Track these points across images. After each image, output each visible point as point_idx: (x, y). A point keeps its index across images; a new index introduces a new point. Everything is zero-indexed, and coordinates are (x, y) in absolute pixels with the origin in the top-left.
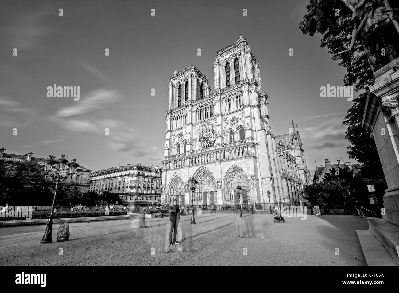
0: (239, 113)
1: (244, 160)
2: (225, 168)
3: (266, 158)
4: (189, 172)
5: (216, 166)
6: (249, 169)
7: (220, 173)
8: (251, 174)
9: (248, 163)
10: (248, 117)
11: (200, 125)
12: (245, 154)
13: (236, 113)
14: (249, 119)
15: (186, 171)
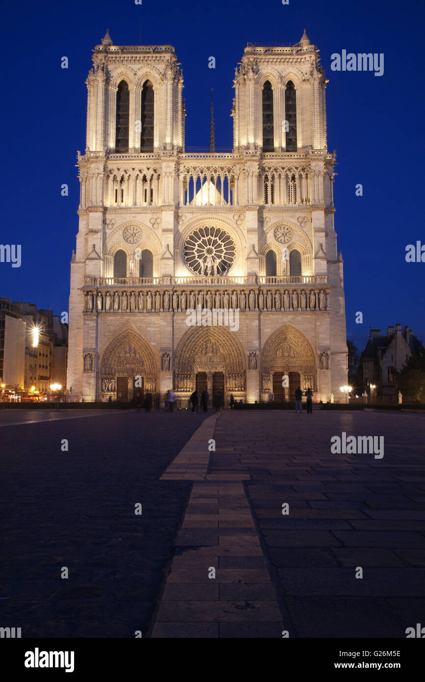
0: (297, 215)
1: (309, 316)
2: (267, 328)
3: (342, 316)
4: (173, 326)
5: (248, 321)
6: (320, 336)
7: (256, 337)
8: (324, 345)
9: (318, 323)
10: (322, 232)
11: (195, 215)
12: (311, 306)
13: (290, 214)
14: (322, 237)
15: (163, 323)
